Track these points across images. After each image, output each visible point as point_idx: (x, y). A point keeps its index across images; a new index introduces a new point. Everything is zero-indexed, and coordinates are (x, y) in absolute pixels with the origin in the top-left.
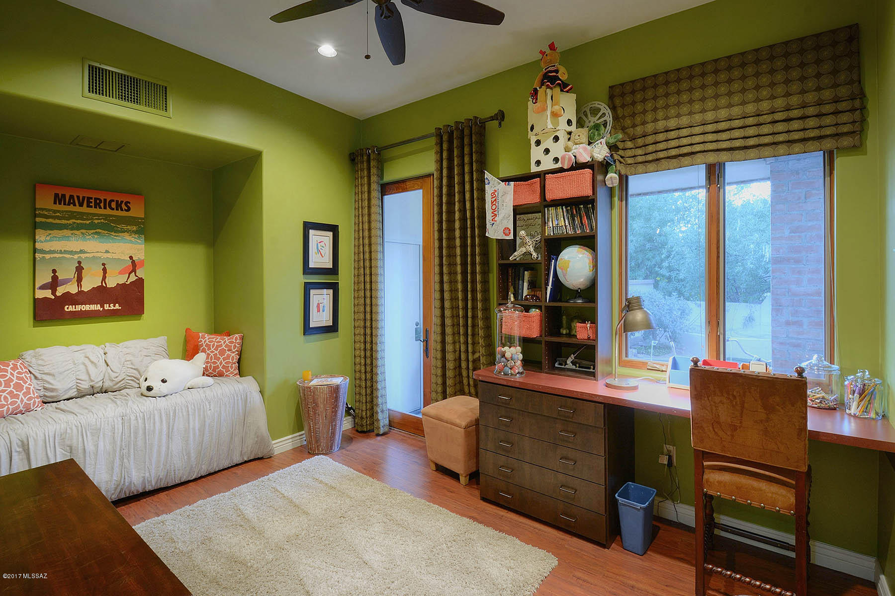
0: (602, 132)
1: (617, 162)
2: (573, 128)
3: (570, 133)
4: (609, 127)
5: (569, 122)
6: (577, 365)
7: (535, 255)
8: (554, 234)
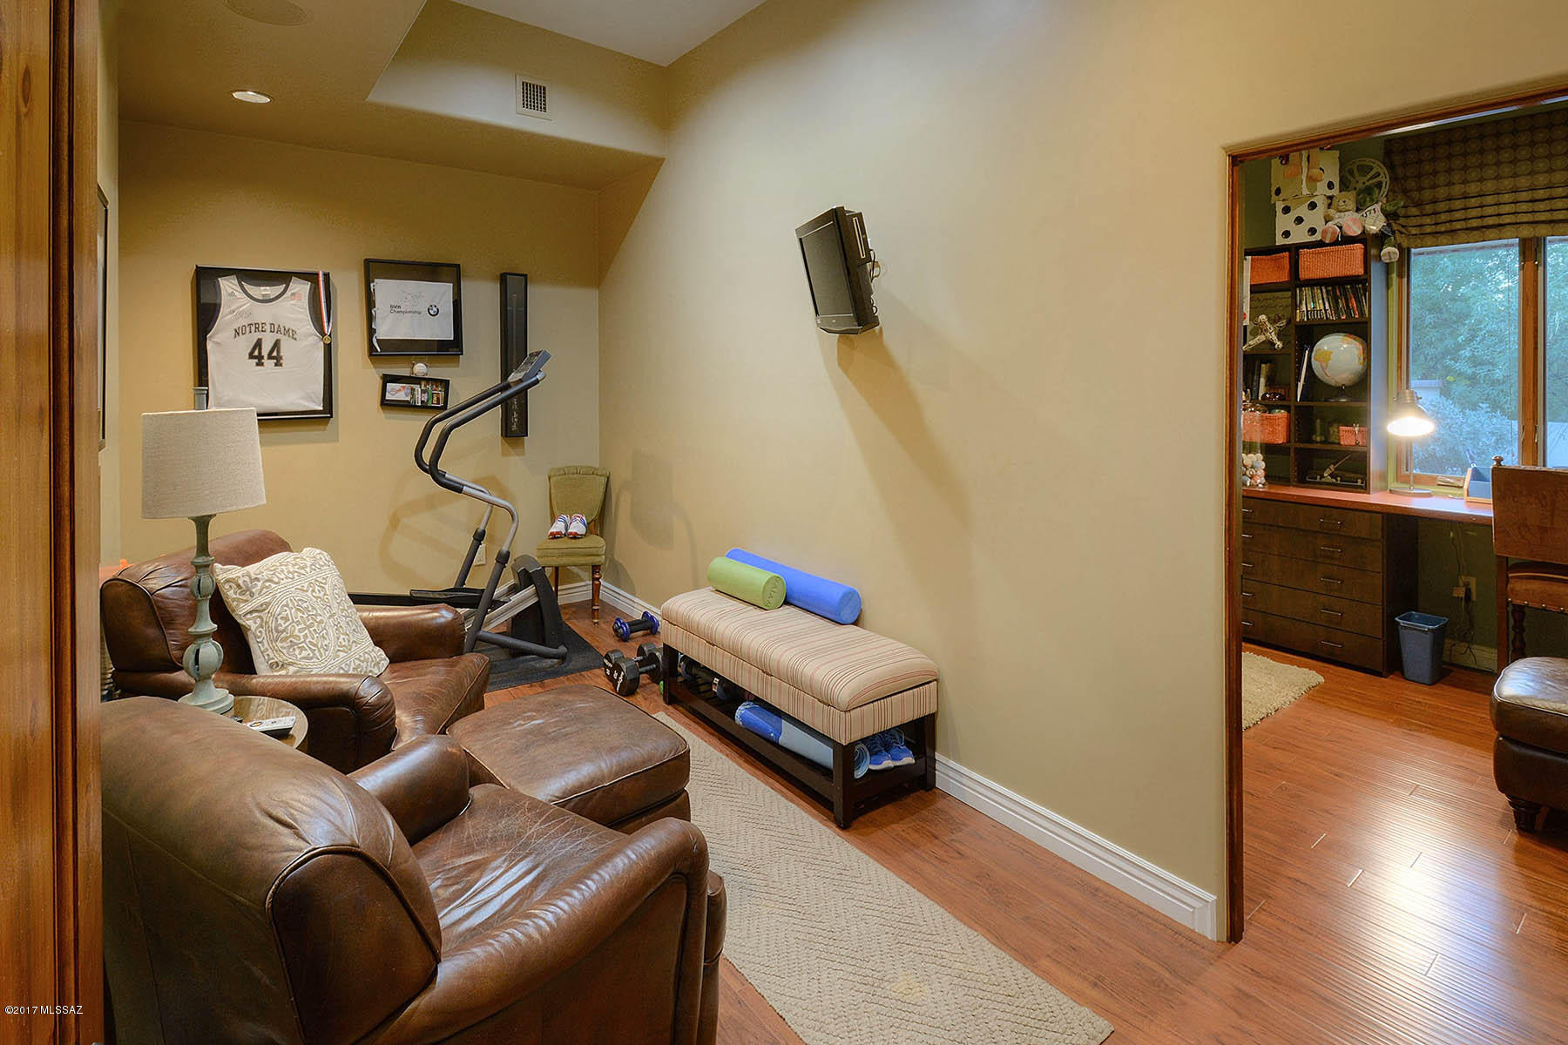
0: (1375, 196)
1: (1397, 234)
2: (1335, 192)
3: (1331, 198)
4: (1385, 190)
5: (1330, 186)
6: (1339, 479)
7: (1279, 344)
8: (1308, 318)
